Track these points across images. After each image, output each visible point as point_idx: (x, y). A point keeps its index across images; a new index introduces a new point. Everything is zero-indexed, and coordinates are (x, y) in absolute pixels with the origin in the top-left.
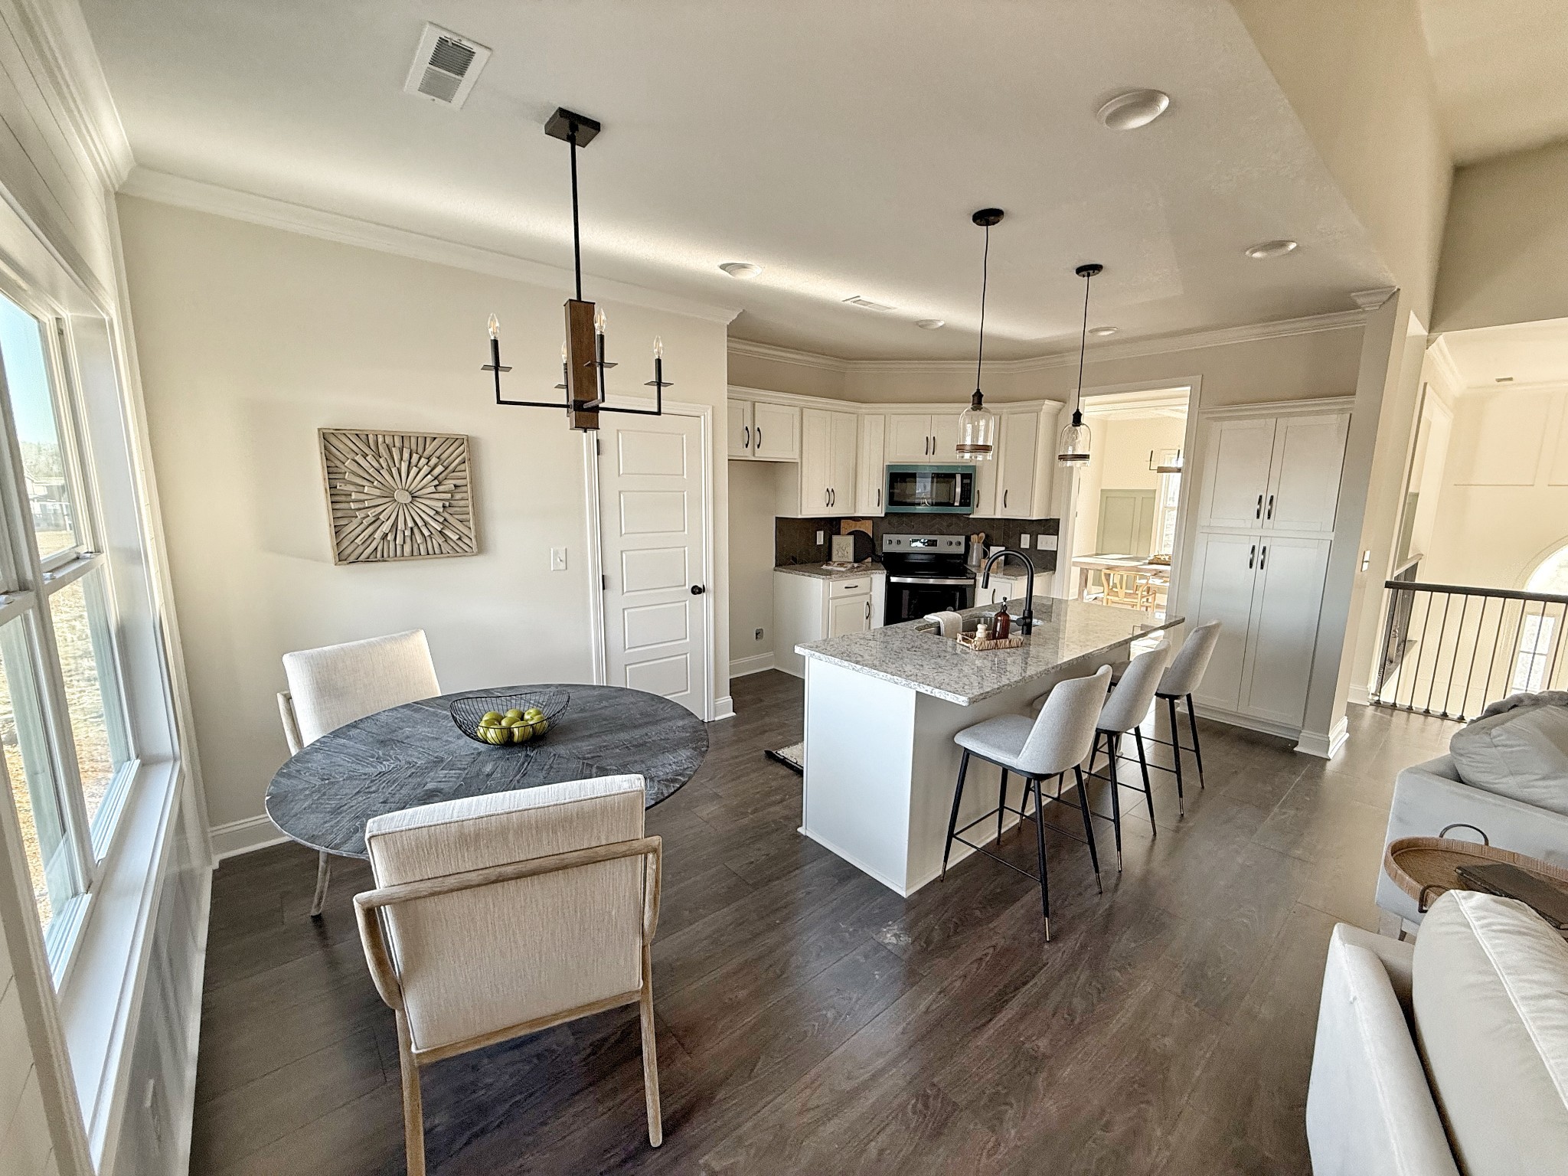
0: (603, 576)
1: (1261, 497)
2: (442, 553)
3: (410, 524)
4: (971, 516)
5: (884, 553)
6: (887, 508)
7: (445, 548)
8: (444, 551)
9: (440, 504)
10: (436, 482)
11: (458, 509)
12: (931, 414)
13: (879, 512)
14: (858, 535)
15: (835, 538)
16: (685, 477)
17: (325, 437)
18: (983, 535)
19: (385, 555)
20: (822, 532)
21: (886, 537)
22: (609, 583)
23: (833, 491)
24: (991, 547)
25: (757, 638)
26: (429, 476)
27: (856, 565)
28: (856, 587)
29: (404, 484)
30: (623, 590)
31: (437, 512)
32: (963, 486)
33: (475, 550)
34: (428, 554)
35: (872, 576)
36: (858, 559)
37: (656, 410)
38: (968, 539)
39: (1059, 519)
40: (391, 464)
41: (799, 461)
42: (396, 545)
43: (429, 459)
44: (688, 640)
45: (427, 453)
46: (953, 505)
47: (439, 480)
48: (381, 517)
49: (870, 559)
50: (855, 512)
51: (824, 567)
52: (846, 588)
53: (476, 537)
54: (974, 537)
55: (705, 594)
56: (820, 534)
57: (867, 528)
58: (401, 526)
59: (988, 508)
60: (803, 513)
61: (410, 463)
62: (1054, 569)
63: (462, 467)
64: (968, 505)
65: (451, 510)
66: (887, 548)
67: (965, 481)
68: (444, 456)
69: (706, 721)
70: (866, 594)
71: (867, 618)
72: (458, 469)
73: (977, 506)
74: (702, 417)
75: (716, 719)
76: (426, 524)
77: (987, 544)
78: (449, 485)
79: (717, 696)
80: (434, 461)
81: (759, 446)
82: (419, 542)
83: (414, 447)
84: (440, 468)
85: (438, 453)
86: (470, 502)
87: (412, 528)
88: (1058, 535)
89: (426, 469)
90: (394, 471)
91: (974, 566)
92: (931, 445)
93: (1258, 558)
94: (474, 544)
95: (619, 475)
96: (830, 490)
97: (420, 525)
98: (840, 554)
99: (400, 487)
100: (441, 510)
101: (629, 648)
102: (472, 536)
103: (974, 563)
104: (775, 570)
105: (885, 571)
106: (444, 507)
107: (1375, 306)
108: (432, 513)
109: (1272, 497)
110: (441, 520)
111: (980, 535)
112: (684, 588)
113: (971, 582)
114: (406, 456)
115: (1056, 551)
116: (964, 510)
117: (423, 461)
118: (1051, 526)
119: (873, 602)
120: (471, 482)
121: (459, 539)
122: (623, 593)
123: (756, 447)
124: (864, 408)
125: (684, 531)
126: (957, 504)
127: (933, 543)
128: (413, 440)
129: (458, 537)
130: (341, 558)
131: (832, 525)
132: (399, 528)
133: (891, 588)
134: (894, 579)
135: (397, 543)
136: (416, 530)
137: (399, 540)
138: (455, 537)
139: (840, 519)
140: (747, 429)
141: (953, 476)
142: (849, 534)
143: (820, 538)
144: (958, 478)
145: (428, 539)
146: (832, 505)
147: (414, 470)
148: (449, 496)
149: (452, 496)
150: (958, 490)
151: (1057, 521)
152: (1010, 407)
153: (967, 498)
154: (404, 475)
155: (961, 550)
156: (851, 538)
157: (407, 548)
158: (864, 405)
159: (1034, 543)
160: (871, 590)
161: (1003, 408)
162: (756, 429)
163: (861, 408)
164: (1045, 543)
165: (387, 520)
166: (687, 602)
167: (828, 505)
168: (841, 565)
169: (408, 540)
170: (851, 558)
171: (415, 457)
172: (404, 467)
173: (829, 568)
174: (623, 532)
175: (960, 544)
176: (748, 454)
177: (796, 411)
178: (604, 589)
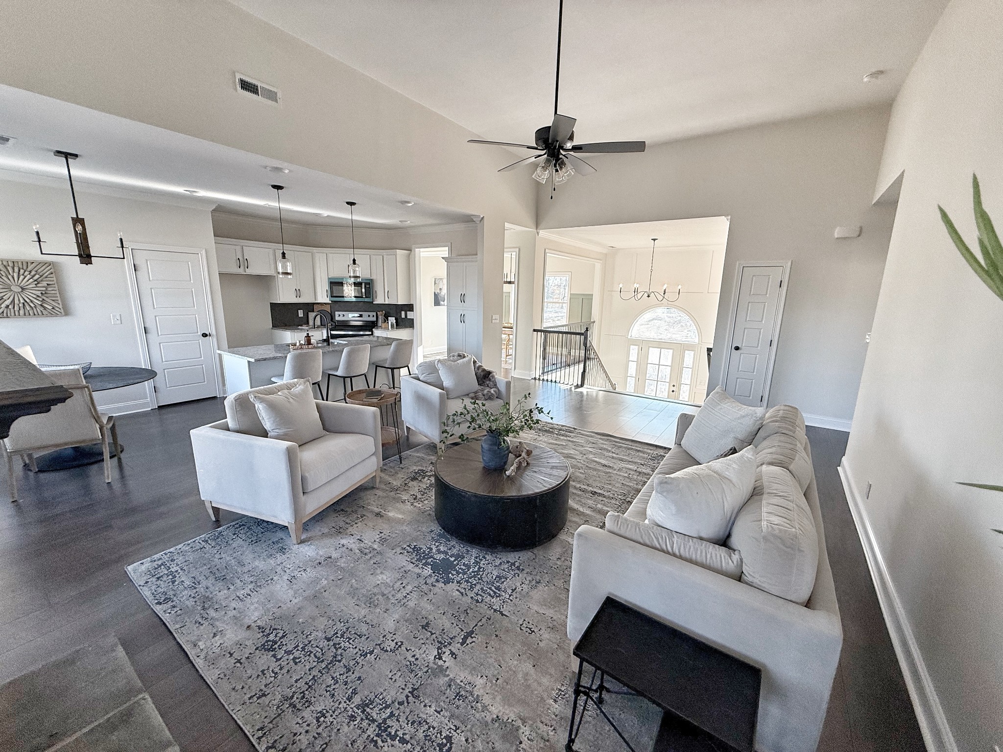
0: (145, 328)
1: (461, 294)
2: (43, 315)
3: (22, 301)
4: (374, 303)
5: (336, 321)
6: (332, 299)
7: (45, 312)
8: (44, 314)
9: (40, 292)
10: (36, 282)
11: (51, 295)
12: (349, 254)
13: (329, 300)
14: (321, 312)
15: (309, 313)
16: (192, 282)
18: (382, 311)
19: (9, 315)
21: (336, 313)
22: (148, 330)
23: (298, 289)
24: (389, 318)
26: (31, 280)
29: (16, 281)
30: (158, 333)
31: (38, 296)
32: (365, 288)
33: (63, 314)
34: (35, 315)
37: (123, 257)
38: (377, 314)
40: (8, 274)
41: (275, 275)
42: (14, 311)
43: (30, 272)
44: (202, 358)
45: (29, 269)
46: (362, 297)
47: (37, 282)
48: (4, 298)
50: (317, 301)
51: (302, 327)
53: (63, 307)
54: (380, 313)
55: (210, 337)
56: (299, 311)
57: (326, 309)
58: (16, 301)
59: (381, 299)
60: (281, 300)
61: (19, 273)
62: (413, 327)
63: (51, 275)
64: (371, 297)
65: (46, 295)
66: (337, 318)
67: (367, 286)
68: (39, 271)
69: (218, 397)
72: (49, 276)
73: (375, 298)
74: (200, 254)
76: (32, 301)
77: (386, 316)
78: (44, 284)
80: (33, 273)
81: (248, 268)
82: (28, 309)
83: (21, 266)
84: (37, 276)
85: (36, 269)
86: (57, 292)
87: (23, 303)
88: (414, 311)
89: (29, 277)
90: (10, 277)
94: (62, 311)
97: (28, 301)
98: (313, 321)
99: (14, 284)
100: (40, 295)
101: (165, 362)
102: (61, 307)
103: (380, 325)
104: (272, 329)
106: (42, 293)
108: (35, 296)
109: (464, 294)
110: (41, 299)
112: (197, 334)
113: (371, 333)
114: (16, 270)
115: (414, 319)
116: (370, 300)
117: (27, 273)
118: (410, 307)
120: (57, 283)
121: (53, 308)
122: (158, 336)
123: (246, 268)
124: (315, 250)
125: (194, 306)
126: (364, 297)
127: (361, 316)
128: (20, 263)
129: (52, 307)
131: (308, 307)
132: (16, 302)
134: (333, 332)
135: (15, 309)
136: (26, 304)
137: (16, 308)
138: (50, 308)
139: (312, 304)
140: (238, 258)
141: (360, 284)
144: (363, 285)
145: (34, 308)
146: (300, 296)
147: (22, 277)
148: (45, 289)
149: (46, 289)
150: (365, 291)
151: (412, 305)
153: (370, 294)
154: (16, 279)
155: (374, 319)
157: (22, 312)
159: (406, 314)
162: (245, 259)
163: (313, 250)
164: (410, 315)
165: (8, 299)
166: (200, 341)
167: (297, 296)
169: (22, 308)
171: (22, 271)
172: (16, 275)
174: (155, 307)
175: (373, 316)
176: (241, 271)
177: (271, 251)
178: (146, 333)
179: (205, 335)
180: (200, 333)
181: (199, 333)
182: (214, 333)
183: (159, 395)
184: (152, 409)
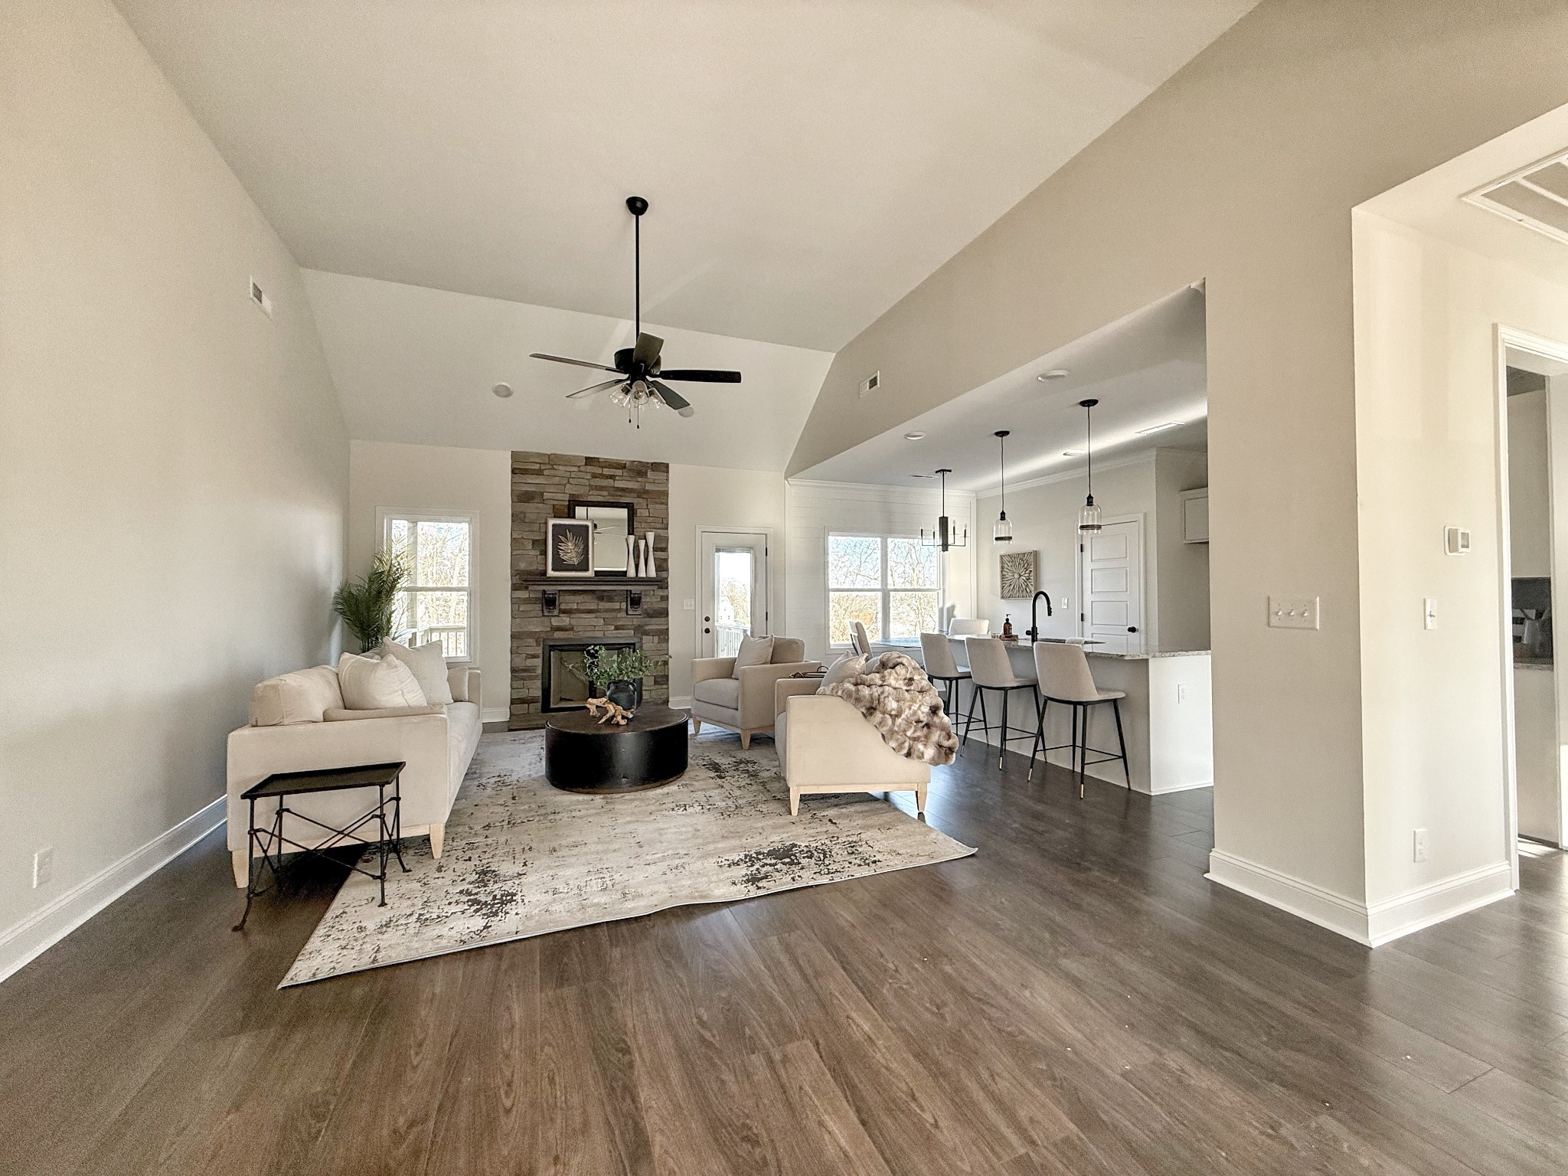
0: (1082, 614)
9: (1026, 578)
16: (1128, 558)
17: (1001, 557)
26: (1024, 567)
47: (1026, 569)
58: (1016, 586)
72: (1031, 564)
74: (1138, 521)
78: (1029, 570)
84: (1026, 564)
89: (1022, 565)
95: (1092, 561)
99: (1016, 572)
100: (1026, 581)
120: (1035, 569)
125: (1127, 591)
130: (1002, 597)
149: (1030, 575)
154: (1017, 568)
165: (1013, 584)
174: (1093, 591)
178: (1082, 620)
179: (1132, 630)
182: (1142, 627)
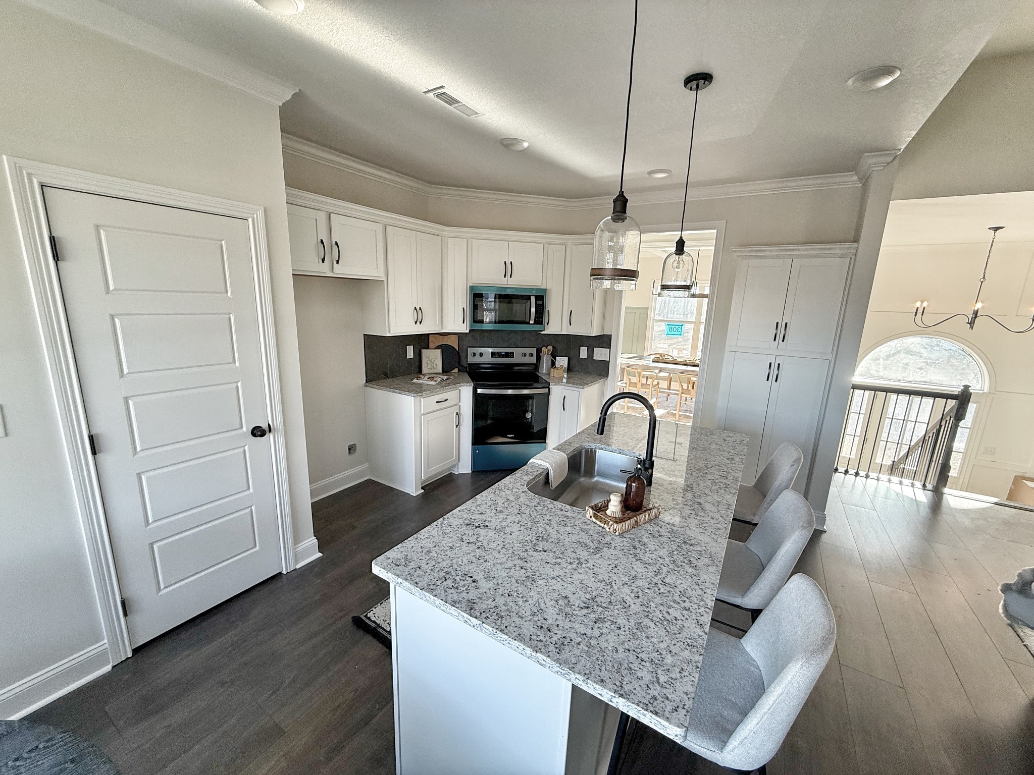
0: (91, 438)
1: (777, 323)
4: (542, 333)
5: (469, 364)
6: (471, 326)
12: (509, 241)
13: (464, 328)
14: (446, 350)
15: (425, 352)
16: (229, 294)
18: (550, 347)
20: (412, 347)
21: (471, 351)
22: (101, 443)
23: (420, 309)
24: (557, 358)
25: (349, 453)
27: (445, 378)
28: (446, 400)
30: (135, 448)
32: (537, 306)
35: (460, 388)
36: (446, 370)
38: (539, 352)
39: (611, 335)
41: (384, 279)
44: (251, 490)
46: (528, 323)
49: (456, 370)
50: (442, 329)
51: (415, 381)
52: (437, 402)
54: (544, 350)
55: (271, 435)
56: (409, 348)
57: (454, 342)
59: (555, 326)
60: (392, 331)
62: (607, 376)
64: (541, 323)
66: (471, 360)
67: (539, 302)
69: (284, 572)
70: (456, 405)
71: (457, 426)
73: (548, 325)
74: (250, 220)
75: (298, 567)
77: (554, 356)
79: (296, 541)
81: (338, 262)
88: (610, 348)
91: (545, 374)
92: (508, 269)
93: (774, 373)
95: (108, 291)
96: (418, 309)
98: (429, 367)
101: (154, 522)
103: (544, 372)
104: (366, 386)
105: (472, 384)
107: (881, 166)
109: (786, 324)
111: (549, 347)
112: (240, 431)
113: (546, 390)
115: (609, 361)
116: (537, 327)
118: (604, 341)
119: (461, 412)
122: (135, 453)
123: (335, 263)
124: (447, 231)
125: (234, 362)
126: (532, 322)
127: (510, 355)
131: (422, 341)
133: (477, 399)
134: (479, 391)
139: (429, 334)
140: (322, 241)
141: (528, 298)
142: (437, 348)
143: (410, 353)
144: (533, 299)
146: (420, 323)
150: (533, 310)
151: (609, 337)
152: (573, 239)
153: (540, 318)
155: (533, 360)
156: (439, 352)
158: (447, 228)
159: (591, 354)
160: (460, 402)
161: (568, 239)
162: (334, 242)
163: (444, 231)
164: (600, 354)
166: (245, 450)
167: (416, 323)
168: (431, 378)
170: (440, 370)
173: (420, 381)
174: (126, 371)
175: (532, 355)
176: (324, 269)
177: (379, 228)
178: (94, 452)
179: (258, 432)
180: (246, 429)
181: (244, 429)
182: (278, 423)
183: (136, 618)
184: (114, 667)
